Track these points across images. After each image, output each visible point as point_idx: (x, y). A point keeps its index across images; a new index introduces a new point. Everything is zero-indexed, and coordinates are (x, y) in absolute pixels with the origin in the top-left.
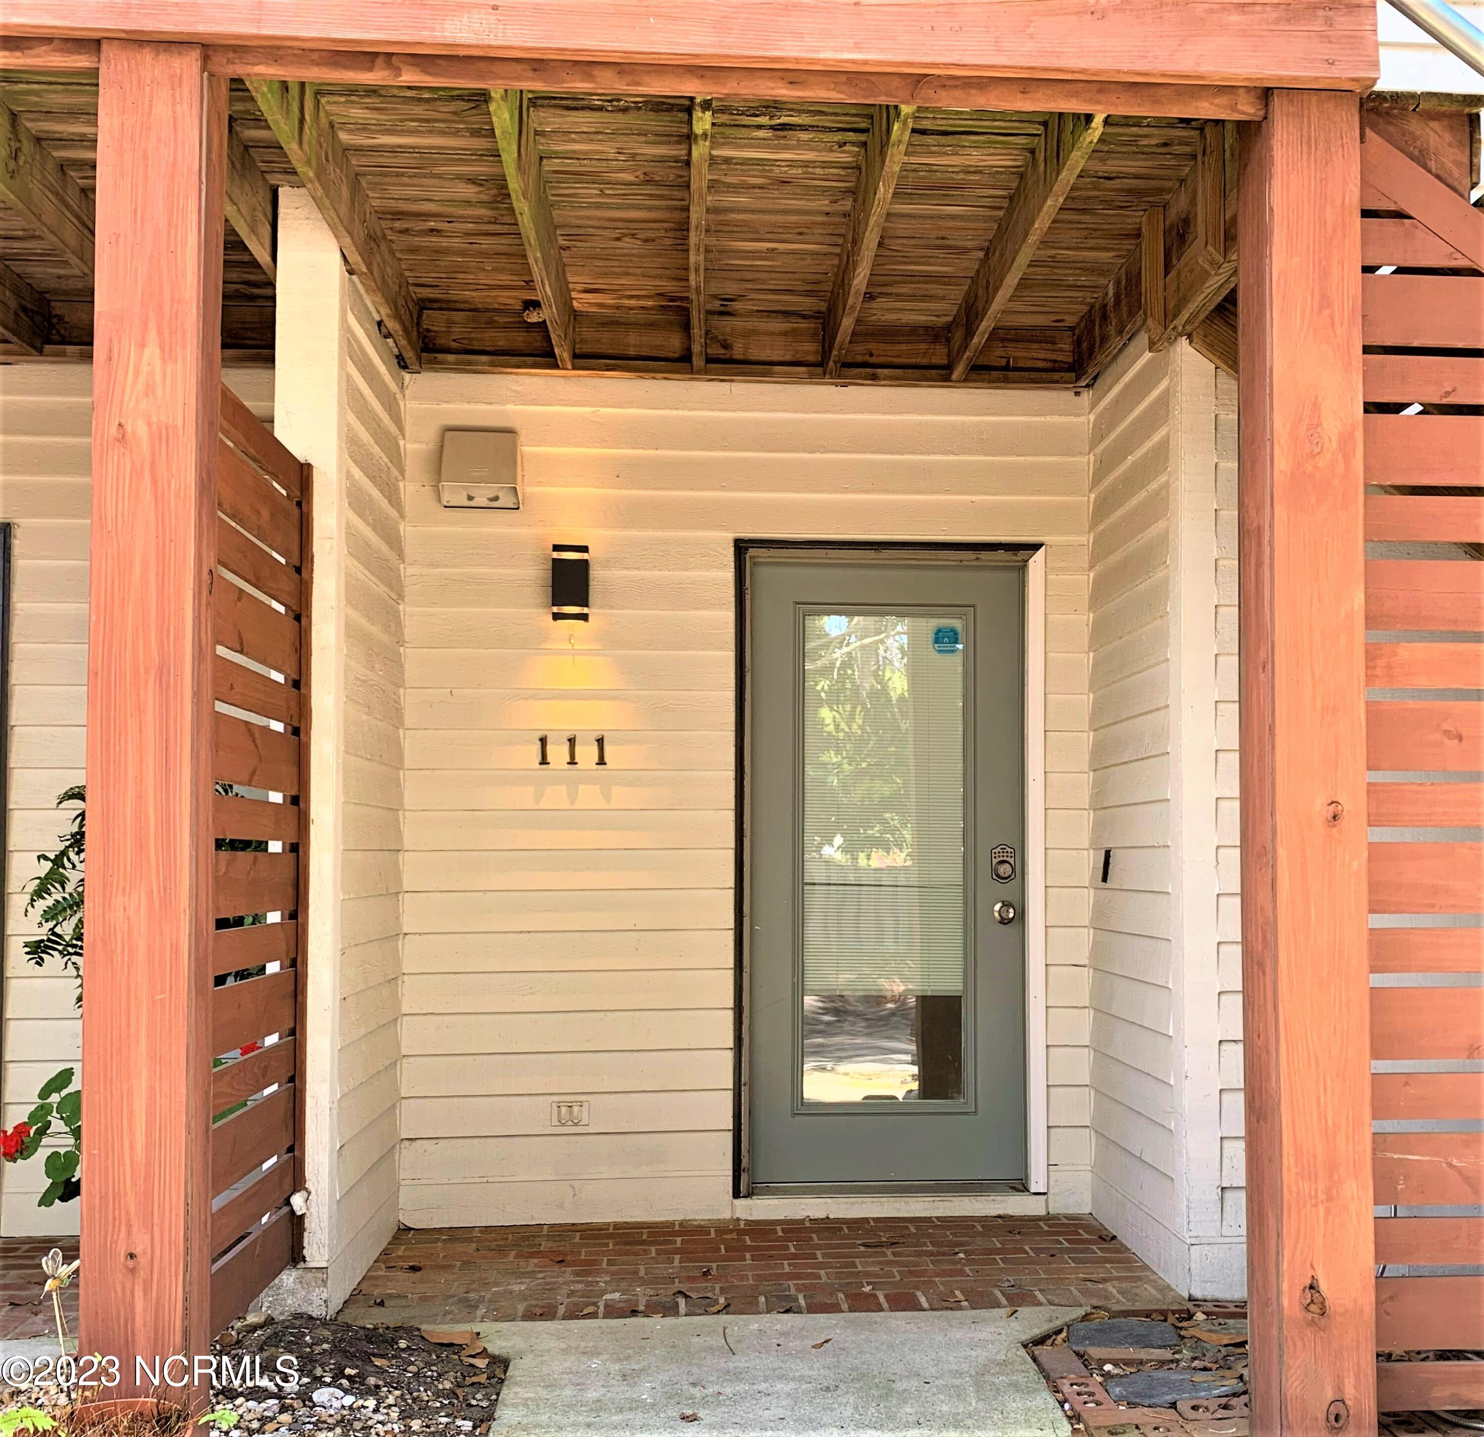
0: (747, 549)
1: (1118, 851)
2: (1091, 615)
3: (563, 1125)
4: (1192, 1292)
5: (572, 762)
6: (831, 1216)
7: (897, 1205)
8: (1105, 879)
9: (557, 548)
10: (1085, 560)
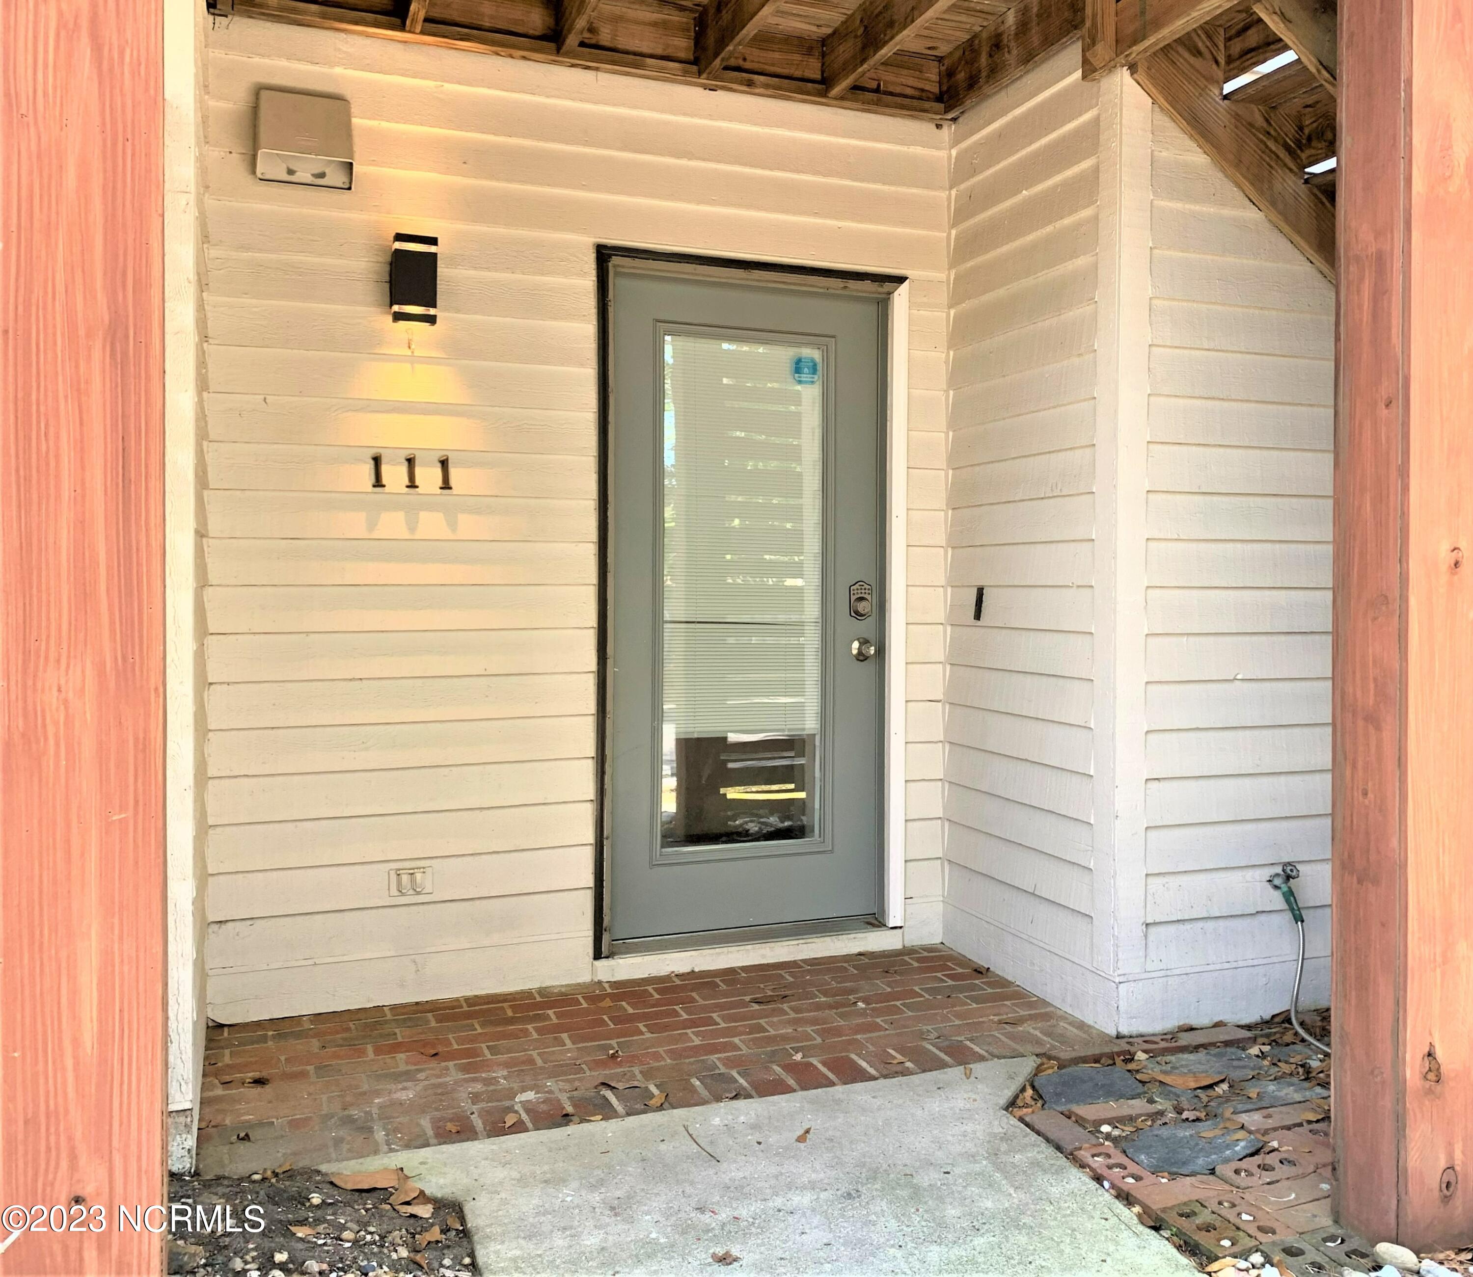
0: (610, 256)
1: (989, 589)
2: (952, 353)
3: (403, 894)
4: (1120, 1030)
5: (412, 485)
6: (697, 970)
7: (763, 951)
8: (978, 616)
9: (399, 237)
10: (944, 298)
